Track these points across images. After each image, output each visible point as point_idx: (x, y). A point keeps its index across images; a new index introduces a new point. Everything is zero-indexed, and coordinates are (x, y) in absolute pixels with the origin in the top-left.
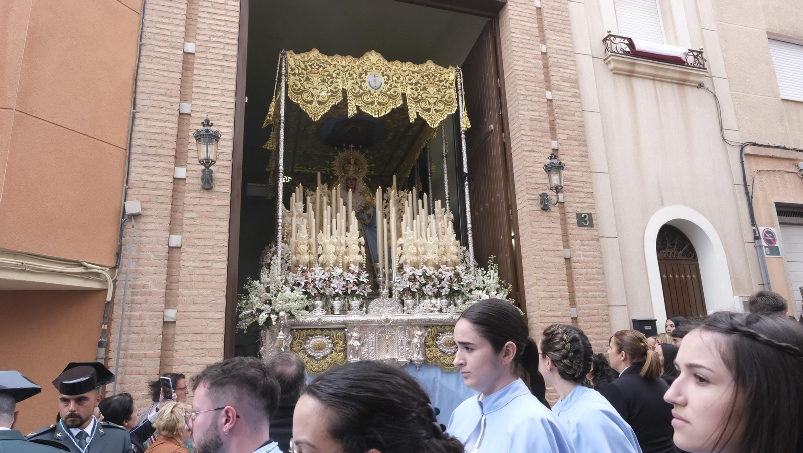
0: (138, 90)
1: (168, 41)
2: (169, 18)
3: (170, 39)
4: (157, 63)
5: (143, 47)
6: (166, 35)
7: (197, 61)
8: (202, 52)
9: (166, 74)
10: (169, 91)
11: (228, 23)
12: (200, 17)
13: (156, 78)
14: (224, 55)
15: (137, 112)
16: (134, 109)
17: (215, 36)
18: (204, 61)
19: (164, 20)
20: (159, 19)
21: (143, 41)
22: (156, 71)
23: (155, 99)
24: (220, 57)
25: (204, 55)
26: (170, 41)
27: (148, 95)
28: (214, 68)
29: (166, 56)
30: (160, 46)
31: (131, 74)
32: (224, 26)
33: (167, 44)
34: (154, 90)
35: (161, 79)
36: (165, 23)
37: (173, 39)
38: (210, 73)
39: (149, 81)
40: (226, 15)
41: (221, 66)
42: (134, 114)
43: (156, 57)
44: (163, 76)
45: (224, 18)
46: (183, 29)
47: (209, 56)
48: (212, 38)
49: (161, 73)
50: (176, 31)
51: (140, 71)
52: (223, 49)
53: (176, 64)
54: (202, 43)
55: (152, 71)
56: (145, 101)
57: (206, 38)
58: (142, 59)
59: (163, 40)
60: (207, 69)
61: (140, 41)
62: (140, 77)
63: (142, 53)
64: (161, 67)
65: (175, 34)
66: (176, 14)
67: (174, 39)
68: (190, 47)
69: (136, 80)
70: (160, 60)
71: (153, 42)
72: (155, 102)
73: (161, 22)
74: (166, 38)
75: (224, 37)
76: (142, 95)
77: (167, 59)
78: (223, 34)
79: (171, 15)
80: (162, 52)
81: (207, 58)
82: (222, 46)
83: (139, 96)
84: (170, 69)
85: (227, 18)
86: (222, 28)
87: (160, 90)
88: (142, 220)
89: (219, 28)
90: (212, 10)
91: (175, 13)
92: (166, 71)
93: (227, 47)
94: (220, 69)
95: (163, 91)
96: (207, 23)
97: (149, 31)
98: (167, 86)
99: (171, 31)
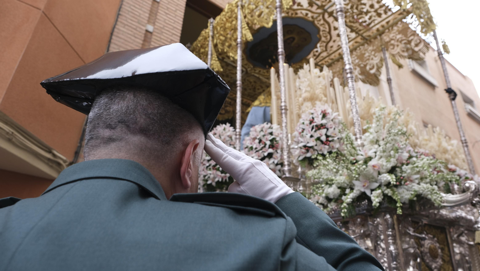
0: (112, 41)
2: (140, 6)
3: (138, 18)
4: (127, 29)
5: (120, 16)
7: (154, 37)
8: (157, 33)
9: (133, 38)
11: (176, 23)
12: (159, 13)
13: (126, 38)
17: (167, 27)
18: (159, 39)
19: (137, 6)
20: (133, 4)
21: (120, 13)
22: (126, 34)
25: (159, 35)
29: (134, 27)
30: (131, 20)
31: (109, 29)
32: (173, 23)
33: (136, 20)
35: (129, 40)
36: (136, 8)
39: (121, 38)
40: (175, 18)
43: (127, 25)
44: (130, 38)
45: (173, 19)
46: (147, 15)
47: (162, 37)
48: (165, 27)
49: (129, 36)
51: (116, 30)
53: (140, 34)
54: (159, 28)
55: (124, 33)
57: (162, 26)
58: (118, 23)
59: (134, 17)
62: (115, 33)
63: (119, 20)
64: (130, 32)
65: (142, 16)
66: (145, 5)
67: (141, 19)
68: (150, 28)
69: (112, 34)
70: (130, 29)
71: (128, 16)
73: (134, 6)
74: (136, 16)
75: (172, 30)
77: (135, 29)
78: (172, 27)
79: (141, 5)
80: (132, 24)
82: (171, 34)
84: (136, 36)
85: (175, 20)
89: (170, 23)
90: (167, 12)
92: (133, 36)
93: (174, 36)
96: (163, 18)
97: (126, 8)
99: (140, 14)
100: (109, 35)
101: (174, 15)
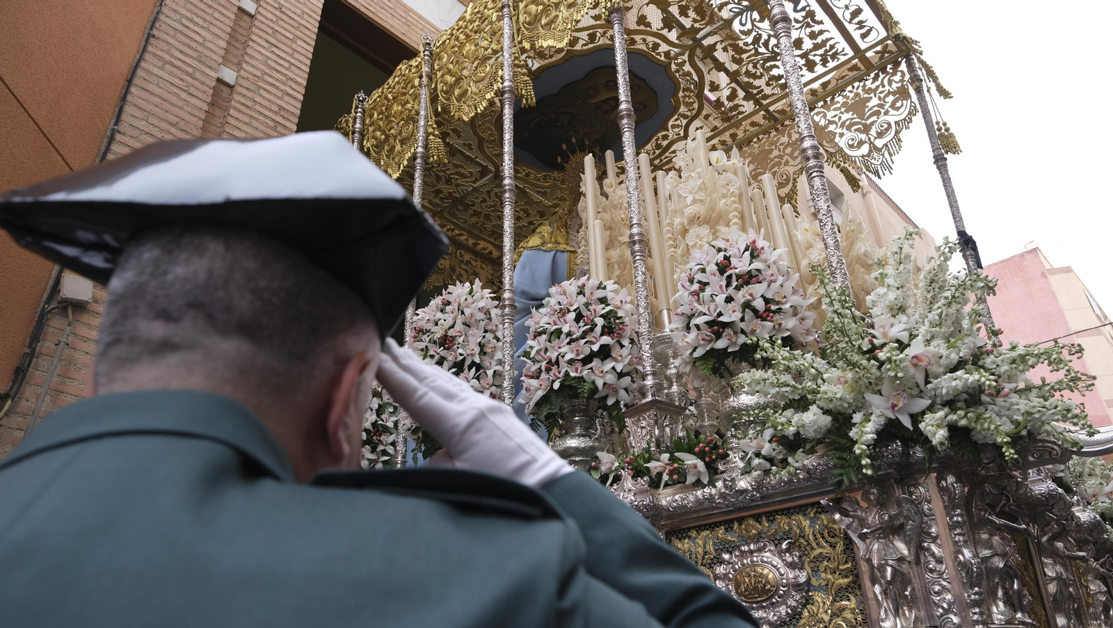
0: (129, 98)
1: (196, 51)
2: (205, 20)
3: (200, 49)
4: (170, 73)
5: (152, 40)
6: (196, 41)
7: (237, 97)
8: (247, 89)
9: (184, 95)
10: (183, 123)
11: (293, 68)
12: (253, 40)
13: (165, 95)
14: (281, 108)
15: (119, 132)
16: (116, 124)
17: (270, 76)
18: (249, 103)
19: (196, 19)
20: (189, 15)
21: (155, 32)
22: (168, 85)
23: (157, 124)
24: (275, 108)
25: (250, 95)
26: (200, 52)
27: (145, 114)
28: (261, 118)
29: (190, 70)
30: (181, 52)
31: (125, 69)
32: (287, 69)
33: (195, 55)
34: (157, 109)
35: (174, 99)
36: (197, 24)
37: (205, 50)
38: (255, 123)
39: (152, 93)
40: (292, 56)
41: (274, 120)
42: (114, 132)
43: (171, 64)
44: (178, 96)
45: (288, 58)
46: (223, 44)
47: (258, 99)
48: (266, 76)
49: (176, 90)
50: (213, 43)
51: (140, 72)
52: (280, 98)
53: (204, 88)
54: (250, 76)
55: (161, 80)
56: (137, 120)
57: (257, 73)
58: (147, 56)
59: (189, 46)
60: (251, 116)
61: (151, 29)
62: (136, 81)
63: (150, 48)
64: (177, 82)
65: (209, 45)
66: (218, 20)
68: (229, 75)
69: (129, 82)
70: (178, 72)
71: (172, 41)
72: (156, 129)
73: (191, 20)
74: (194, 45)
75: (284, 84)
76: (134, 108)
77: (189, 75)
78: (284, 79)
79: (208, 18)
80: (183, 62)
81: (254, 101)
82: (280, 94)
83: (128, 109)
84: (192, 90)
85: (292, 61)
86: (283, 70)
87: (168, 114)
88: (86, 318)
89: (279, 68)
90: (273, 41)
91: (215, 18)
92: (185, 91)
93: (287, 98)
94: (272, 124)
95: (174, 119)
96: (262, 54)
97: (169, 23)
98: (181, 113)
99: (205, 40)
100: (122, 82)
101: (290, 51)
